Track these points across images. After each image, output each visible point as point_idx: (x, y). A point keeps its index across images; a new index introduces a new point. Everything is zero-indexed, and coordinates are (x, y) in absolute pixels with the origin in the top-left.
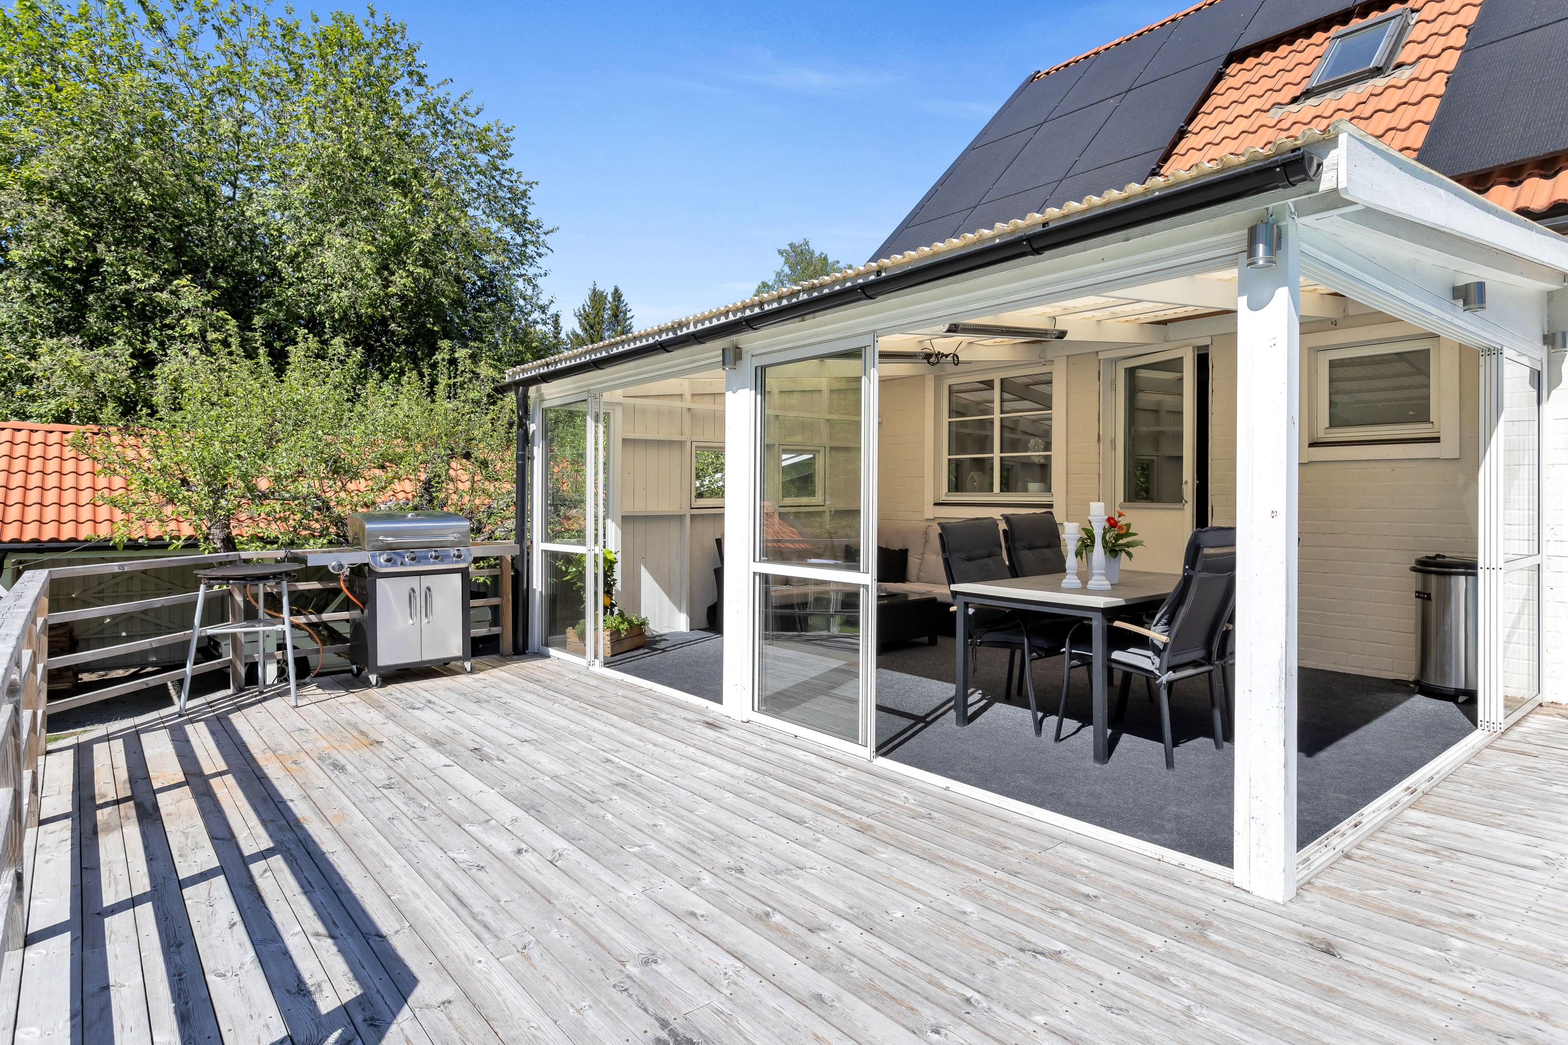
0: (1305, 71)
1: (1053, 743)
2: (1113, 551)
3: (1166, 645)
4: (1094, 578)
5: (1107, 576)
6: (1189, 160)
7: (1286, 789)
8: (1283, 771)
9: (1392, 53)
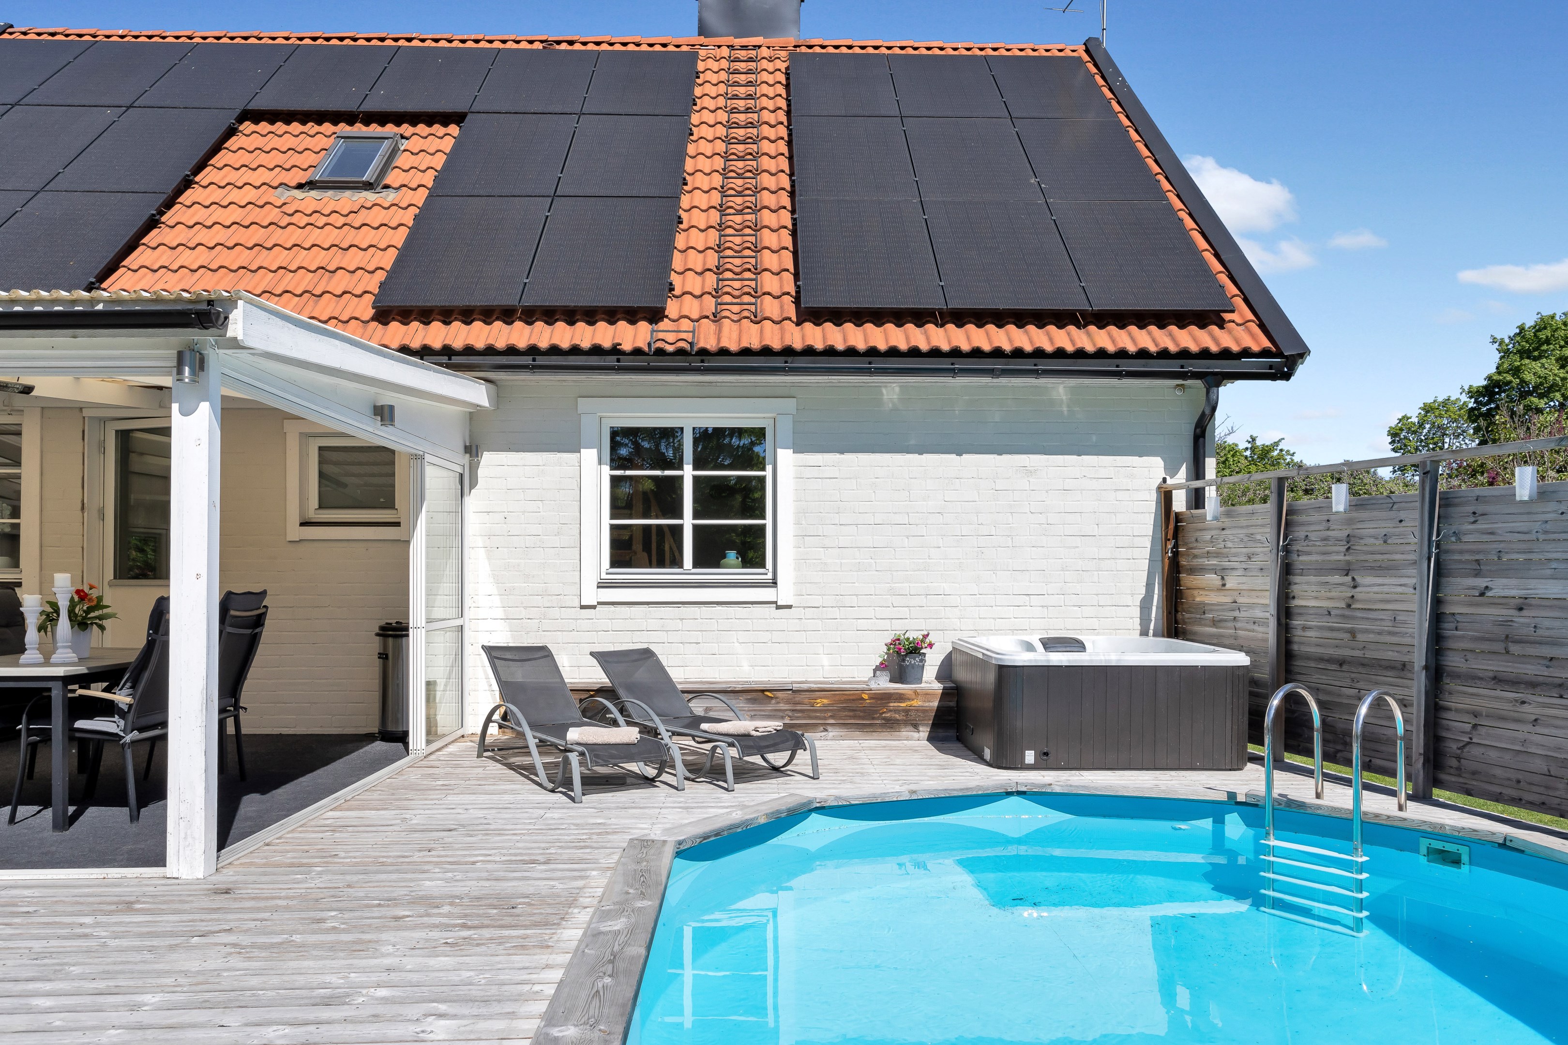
0: (312, 159)
1: (6, 826)
2: (81, 623)
3: (130, 706)
4: (58, 651)
5: (74, 648)
6: (193, 215)
7: (207, 789)
8: (204, 775)
9: (383, 172)
